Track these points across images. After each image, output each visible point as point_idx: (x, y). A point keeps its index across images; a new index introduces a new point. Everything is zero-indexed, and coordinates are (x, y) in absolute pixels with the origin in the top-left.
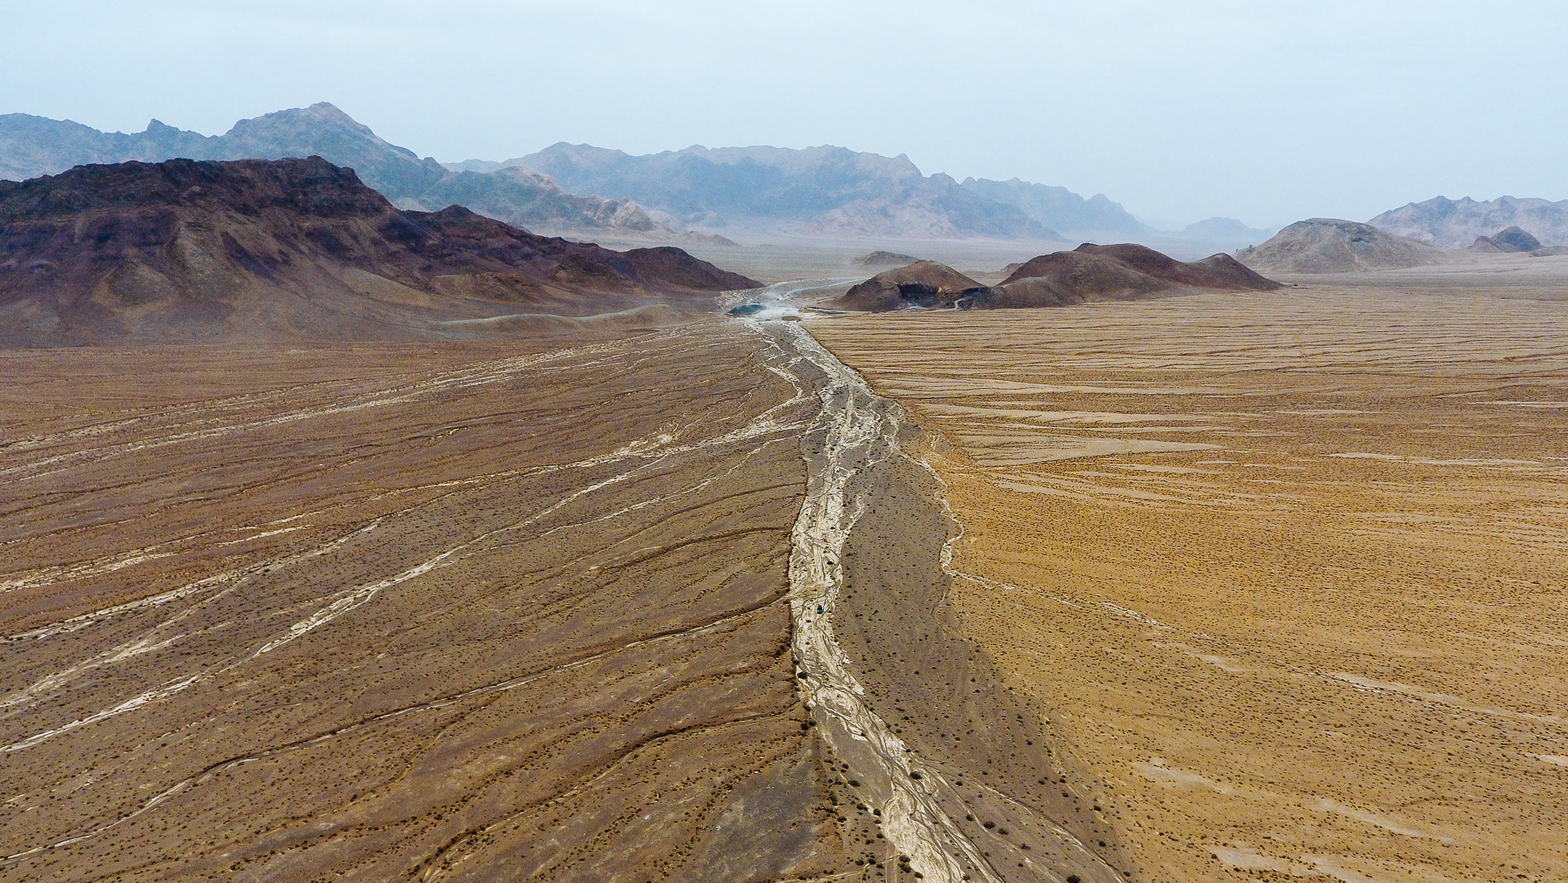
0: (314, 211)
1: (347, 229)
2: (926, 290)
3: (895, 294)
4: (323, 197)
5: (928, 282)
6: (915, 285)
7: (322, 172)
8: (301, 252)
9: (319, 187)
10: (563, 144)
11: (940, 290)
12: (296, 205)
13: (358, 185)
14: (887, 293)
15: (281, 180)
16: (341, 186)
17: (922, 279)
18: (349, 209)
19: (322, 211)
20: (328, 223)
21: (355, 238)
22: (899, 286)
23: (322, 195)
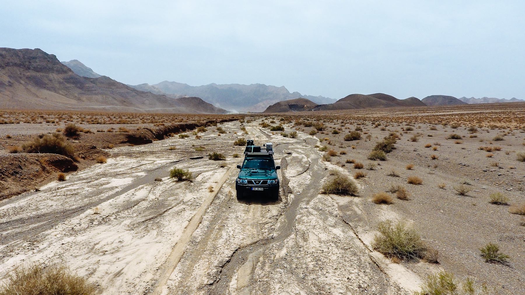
0: (33, 70)
1: (47, 77)
2: (299, 107)
3: (287, 107)
4: (38, 64)
5: (300, 104)
6: (295, 104)
7: (39, 54)
8: (21, 83)
9: (37, 60)
10: (166, 81)
11: (305, 106)
12: (25, 66)
13: (57, 61)
14: (284, 107)
15: (19, 57)
16: (48, 61)
17: (298, 103)
18: (51, 70)
19: (36, 69)
20: (39, 74)
21: (51, 80)
22: (288, 105)
23: (37, 63)
